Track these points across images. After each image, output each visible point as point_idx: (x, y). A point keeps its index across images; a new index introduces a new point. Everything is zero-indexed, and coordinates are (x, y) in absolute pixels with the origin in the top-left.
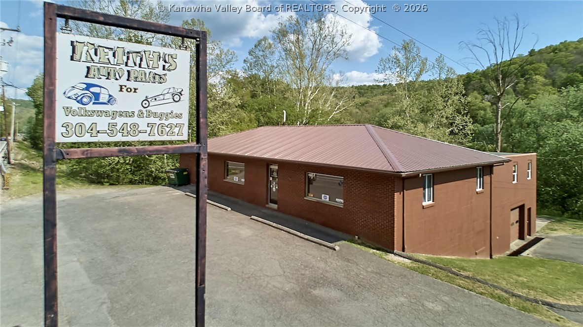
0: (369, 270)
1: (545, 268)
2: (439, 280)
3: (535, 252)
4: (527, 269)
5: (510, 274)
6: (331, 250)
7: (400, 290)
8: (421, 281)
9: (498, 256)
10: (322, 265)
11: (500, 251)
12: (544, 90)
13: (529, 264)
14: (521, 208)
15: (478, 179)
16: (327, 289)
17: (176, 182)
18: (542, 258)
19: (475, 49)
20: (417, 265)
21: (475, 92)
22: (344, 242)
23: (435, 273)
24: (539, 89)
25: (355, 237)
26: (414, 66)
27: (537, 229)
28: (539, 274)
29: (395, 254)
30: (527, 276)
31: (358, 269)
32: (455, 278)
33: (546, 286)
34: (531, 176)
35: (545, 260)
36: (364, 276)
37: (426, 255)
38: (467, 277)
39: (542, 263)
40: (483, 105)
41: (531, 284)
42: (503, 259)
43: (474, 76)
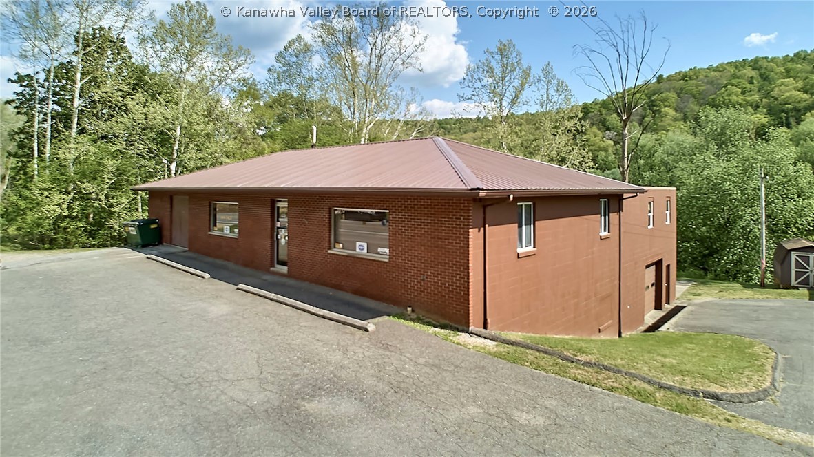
0: (421, 361)
1: (694, 343)
2: (542, 372)
3: (676, 325)
4: (671, 347)
5: (652, 355)
6: (361, 332)
7: (471, 393)
8: (510, 376)
9: (629, 333)
10: (337, 357)
11: (633, 326)
12: (675, 126)
13: (671, 341)
14: (658, 264)
15: (603, 217)
16: (335, 399)
17: (139, 240)
18: (687, 332)
19: (593, 56)
20: (505, 350)
21: (594, 127)
22: (386, 318)
23: (535, 360)
24: (669, 125)
25: (407, 311)
26: (512, 77)
27: (678, 295)
28: (689, 352)
29: (472, 334)
30: (675, 356)
31: (401, 360)
32: (568, 367)
33: (704, 368)
34: (670, 221)
35: (691, 335)
36: (409, 372)
37: (525, 334)
38: (589, 363)
39: (687, 338)
40: (604, 144)
41: (683, 367)
42: (636, 337)
43: (593, 106)
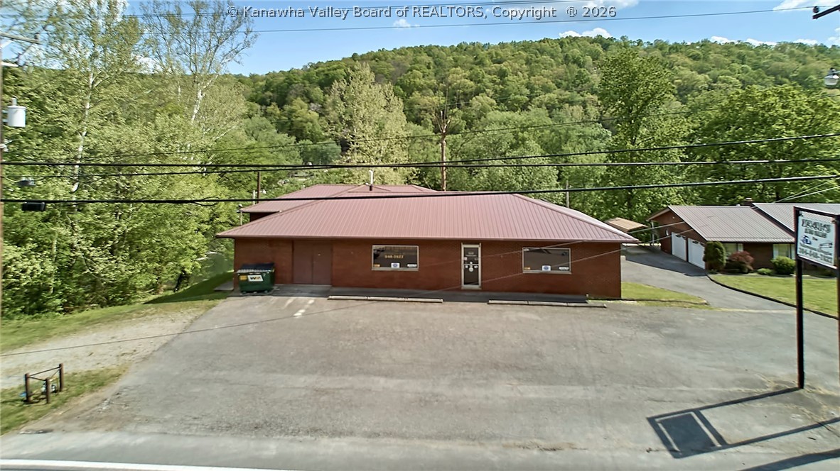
21: (299, 98)
22: (589, 301)
40: (310, 116)
43: (295, 77)
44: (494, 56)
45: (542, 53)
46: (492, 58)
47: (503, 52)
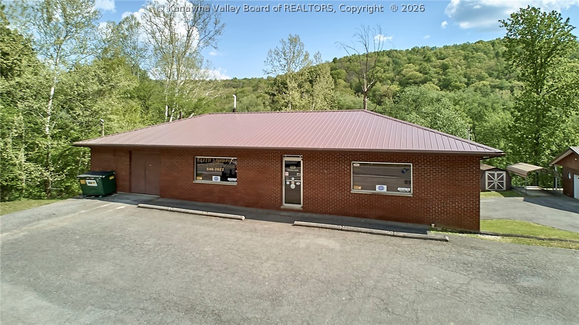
17: (101, 191)
25: (431, 225)
29: (482, 234)
44: (439, 55)
45: (477, 52)
46: (437, 56)
47: (446, 51)
